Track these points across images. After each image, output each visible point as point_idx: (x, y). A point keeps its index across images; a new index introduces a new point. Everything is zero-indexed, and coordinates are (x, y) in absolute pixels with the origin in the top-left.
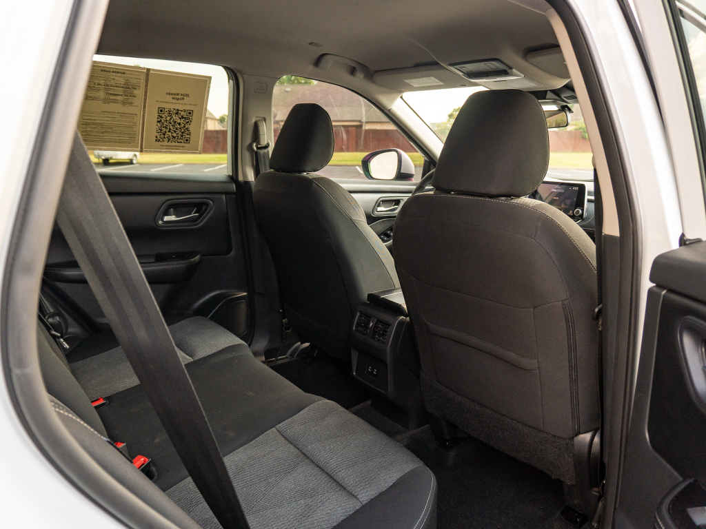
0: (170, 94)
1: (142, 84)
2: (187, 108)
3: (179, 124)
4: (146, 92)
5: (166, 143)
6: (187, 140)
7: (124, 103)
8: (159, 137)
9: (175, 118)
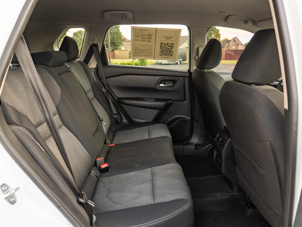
0: (164, 37)
1: (154, 34)
2: (172, 42)
3: (169, 49)
4: (156, 37)
5: (163, 56)
6: (171, 55)
7: (148, 41)
8: (161, 54)
9: (167, 46)
